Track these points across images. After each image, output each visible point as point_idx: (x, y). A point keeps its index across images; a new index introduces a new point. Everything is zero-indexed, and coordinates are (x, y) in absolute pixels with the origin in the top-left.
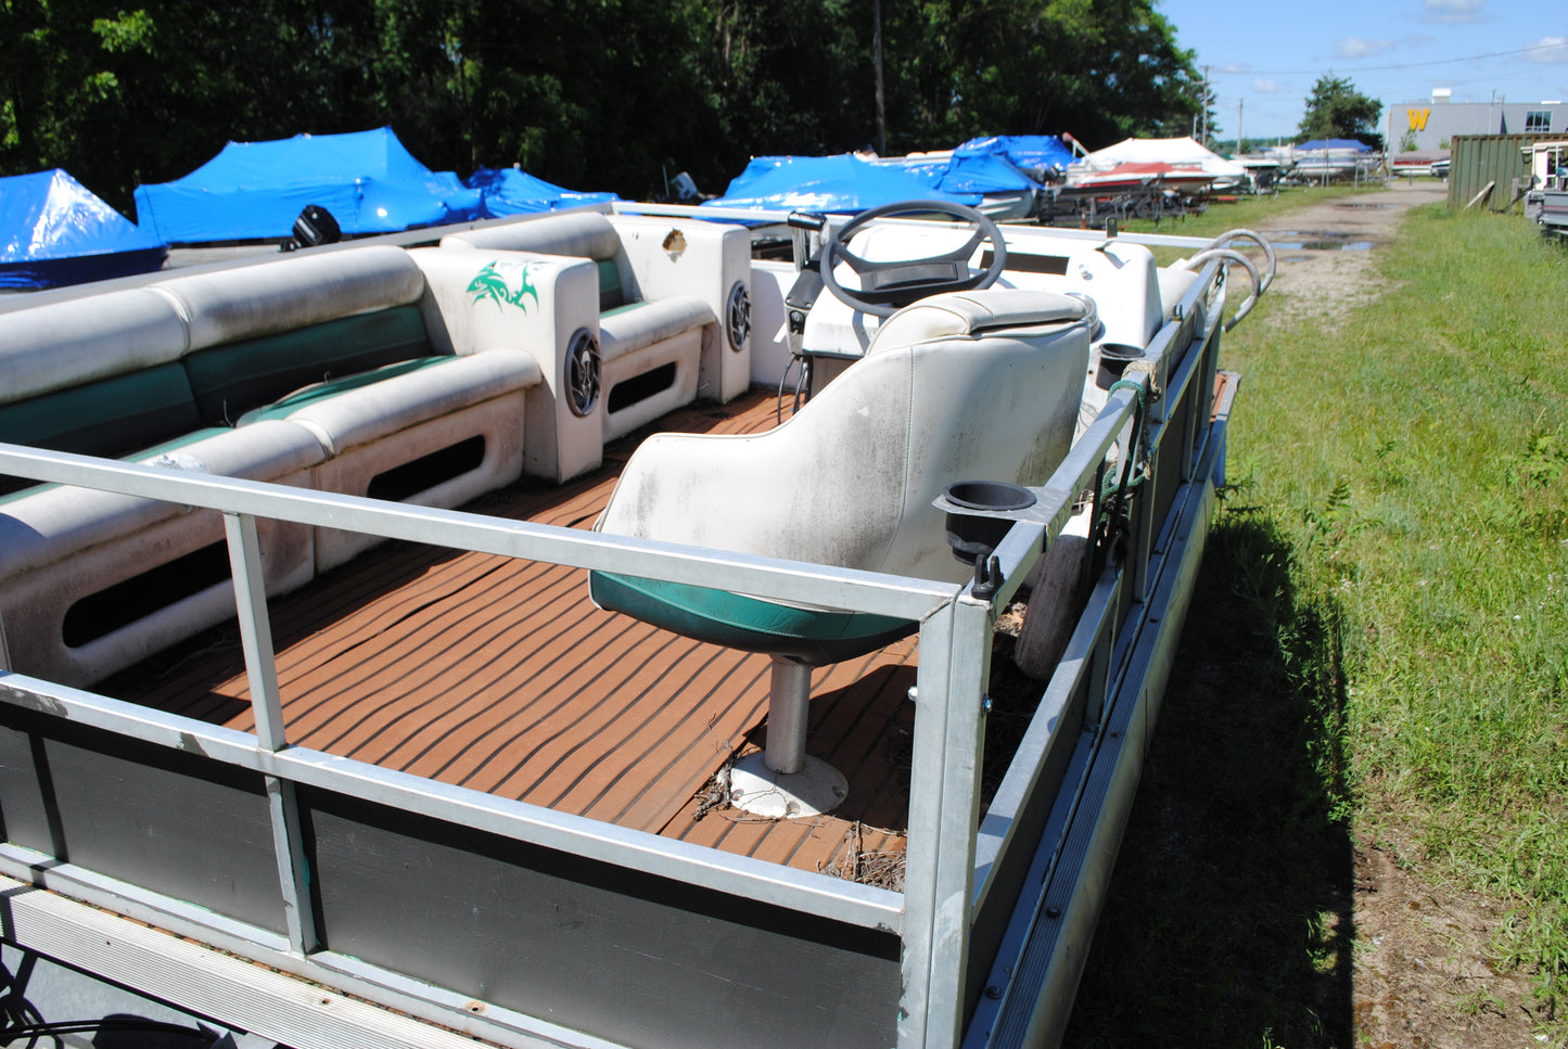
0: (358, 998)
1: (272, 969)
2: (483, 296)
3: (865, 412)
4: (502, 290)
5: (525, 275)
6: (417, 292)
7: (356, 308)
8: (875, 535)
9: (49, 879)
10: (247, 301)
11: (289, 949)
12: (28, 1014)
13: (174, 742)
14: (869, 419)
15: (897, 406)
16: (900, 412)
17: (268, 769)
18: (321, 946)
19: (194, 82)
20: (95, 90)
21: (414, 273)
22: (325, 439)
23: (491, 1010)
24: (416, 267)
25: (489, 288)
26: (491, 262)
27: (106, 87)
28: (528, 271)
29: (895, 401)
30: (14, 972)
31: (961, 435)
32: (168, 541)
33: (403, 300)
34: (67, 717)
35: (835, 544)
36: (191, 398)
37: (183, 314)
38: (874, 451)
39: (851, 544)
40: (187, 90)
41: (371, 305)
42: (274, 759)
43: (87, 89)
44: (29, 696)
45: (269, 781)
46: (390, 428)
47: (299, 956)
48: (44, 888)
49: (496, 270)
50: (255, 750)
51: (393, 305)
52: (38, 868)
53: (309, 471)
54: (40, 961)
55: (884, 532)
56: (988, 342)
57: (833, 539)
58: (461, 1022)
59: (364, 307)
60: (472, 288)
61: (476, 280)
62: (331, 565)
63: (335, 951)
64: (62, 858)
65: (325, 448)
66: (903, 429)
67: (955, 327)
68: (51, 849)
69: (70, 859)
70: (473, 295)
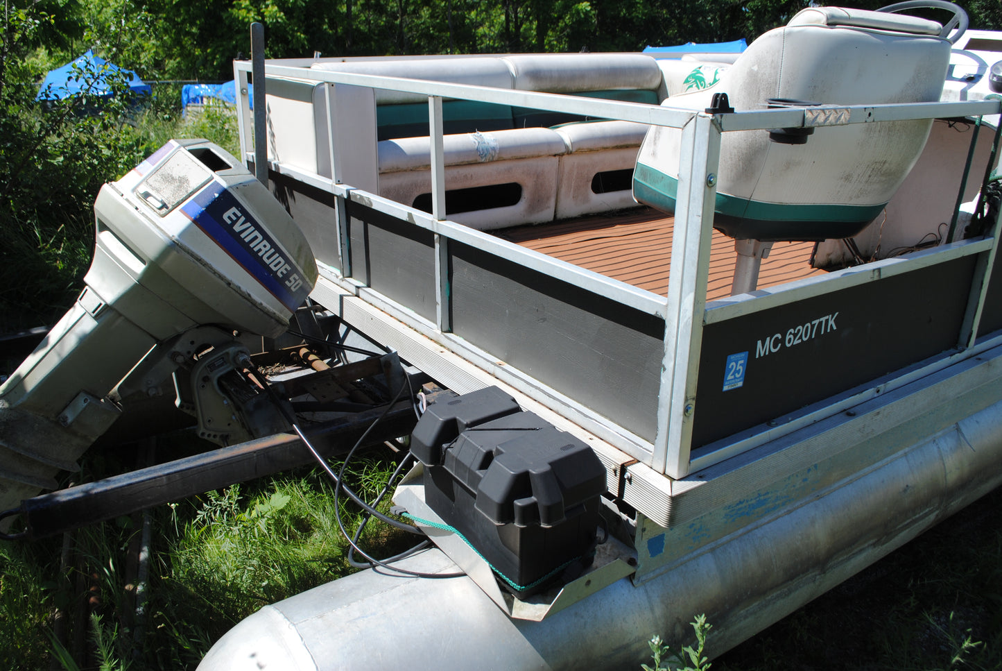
0: (457, 354)
1: (429, 338)
2: (691, 86)
3: (755, 68)
4: (702, 82)
5: (716, 73)
6: (655, 84)
7: (615, 86)
8: (757, 145)
9: (361, 293)
10: (550, 71)
11: (435, 329)
12: (342, 354)
13: (405, 218)
14: (757, 72)
15: (773, 65)
16: (774, 68)
17: (435, 230)
18: (451, 331)
19: (634, 9)
20: (578, 12)
21: (656, 71)
22: (568, 142)
23: (507, 366)
24: (658, 67)
25: (695, 82)
26: (700, 66)
27: (584, 11)
28: (718, 71)
29: (772, 61)
30: (341, 336)
31: (815, 87)
32: (472, 176)
33: (646, 86)
34: (373, 207)
35: (736, 151)
36: (511, 117)
37: (513, 71)
38: (759, 92)
39: (744, 151)
40: (629, 15)
41: (624, 86)
42: (437, 223)
43: (574, 12)
44: (362, 197)
45: (436, 236)
46: (608, 144)
47: (439, 332)
48: (359, 297)
49: (701, 70)
50: (431, 219)
51: (640, 88)
52: (358, 287)
53: (557, 158)
54: (352, 331)
55: (763, 144)
56: (839, 31)
57: (734, 147)
58: (491, 368)
59: (620, 86)
60: (686, 81)
61: (689, 77)
62: (564, 216)
63: (456, 334)
64: (369, 286)
65: (566, 146)
66: (776, 79)
67: (819, 21)
68: (366, 281)
69: (372, 286)
70: (686, 86)
